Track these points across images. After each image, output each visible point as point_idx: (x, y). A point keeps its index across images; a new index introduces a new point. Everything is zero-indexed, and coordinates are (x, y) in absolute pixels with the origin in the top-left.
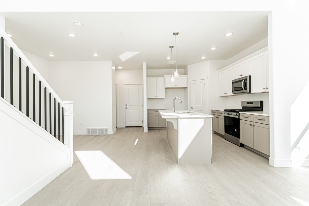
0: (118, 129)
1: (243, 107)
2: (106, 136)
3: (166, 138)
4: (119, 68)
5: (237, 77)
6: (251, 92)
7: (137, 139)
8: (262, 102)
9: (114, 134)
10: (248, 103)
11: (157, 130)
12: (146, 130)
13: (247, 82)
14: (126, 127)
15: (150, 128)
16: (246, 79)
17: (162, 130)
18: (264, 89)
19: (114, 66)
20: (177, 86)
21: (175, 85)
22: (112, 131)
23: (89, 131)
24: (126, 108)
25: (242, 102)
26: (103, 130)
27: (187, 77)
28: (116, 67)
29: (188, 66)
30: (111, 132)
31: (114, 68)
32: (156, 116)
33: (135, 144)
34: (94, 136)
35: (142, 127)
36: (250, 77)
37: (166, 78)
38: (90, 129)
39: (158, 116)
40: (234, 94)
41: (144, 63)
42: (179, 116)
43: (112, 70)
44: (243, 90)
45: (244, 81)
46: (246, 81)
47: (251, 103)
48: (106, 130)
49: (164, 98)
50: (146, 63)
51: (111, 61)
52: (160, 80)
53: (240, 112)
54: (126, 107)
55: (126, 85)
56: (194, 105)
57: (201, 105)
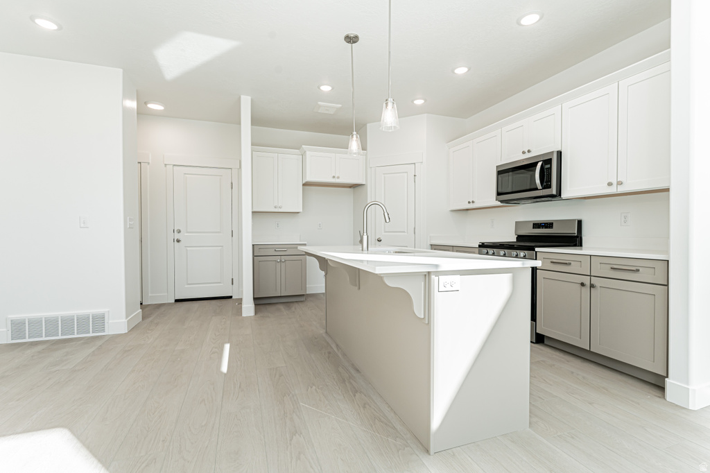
0: (149, 311)
1: (518, 236)
2: (99, 343)
3: (322, 331)
4: (151, 106)
5: (516, 156)
6: (559, 196)
7: (227, 347)
8: (580, 222)
9: (131, 331)
10: (537, 225)
11: (281, 307)
12: (248, 308)
13: (550, 167)
14: (177, 301)
15: (261, 302)
16: (549, 161)
17: (296, 305)
18: (610, 184)
19: (131, 98)
20: (338, 178)
21: (334, 177)
22: (125, 320)
23: (17, 327)
24: (178, 241)
25: (518, 223)
26: (83, 321)
27: (366, 155)
28: (142, 103)
29: (368, 125)
30: (118, 323)
31: (132, 104)
32: (279, 265)
33: (224, 369)
34: (40, 348)
35: (231, 297)
37: (308, 153)
38: (22, 323)
39: (283, 264)
40: (499, 203)
41: (242, 97)
42: (437, 266)
43: (126, 111)
44: (536, 189)
45: (543, 165)
46: (547, 166)
47: (549, 225)
48: (100, 320)
49: (301, 211)
50: (249, 98)
51: (121, 70)
52: (290, 160)
53: (537, 249)
54: (177, 236)
55: (175, 168)
56: (385, 232)
57: (404, 232)
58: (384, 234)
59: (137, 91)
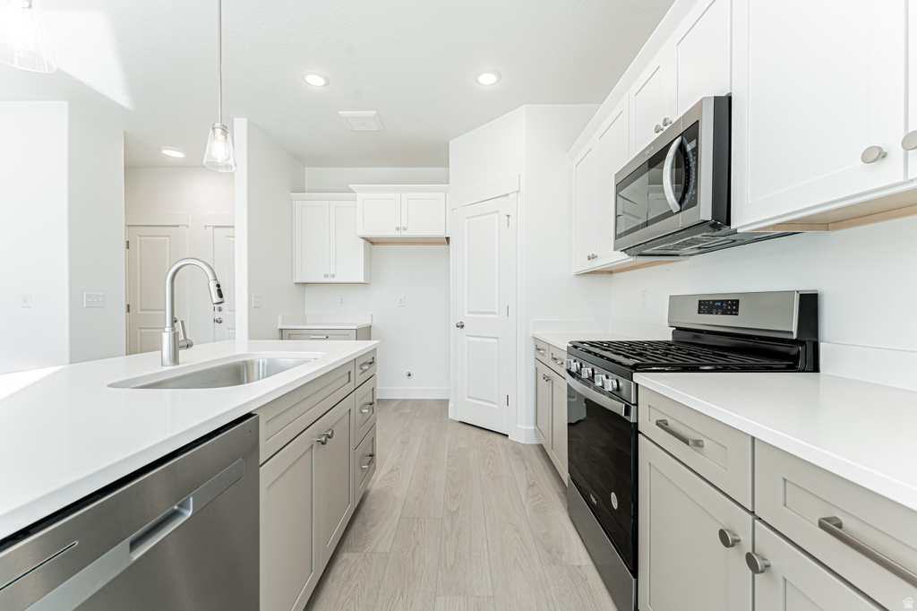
4: (166, 152)
5: (642, 141)
6: (728, 223)
8: (809, 305)
10: (707, 306)
13: (696, 150)
16: (692, 132)
18: (876, 156)
20: (405, 229)
24: (219, 321)
25: (674, 300)
27: (449, 191)
36: (724, 106)
40: (624, 258)
41: (235, 121)
45: (681, 147)
46: (689, 148)
47: (730, 306)
49: (362, 280)
50: (243, 121)
51: (66, 104)
54: (218, 315)
55: (216, 230)
56: (469, 312)
57: (494, 313)
58: (467, 315)
59: (125, 133)
